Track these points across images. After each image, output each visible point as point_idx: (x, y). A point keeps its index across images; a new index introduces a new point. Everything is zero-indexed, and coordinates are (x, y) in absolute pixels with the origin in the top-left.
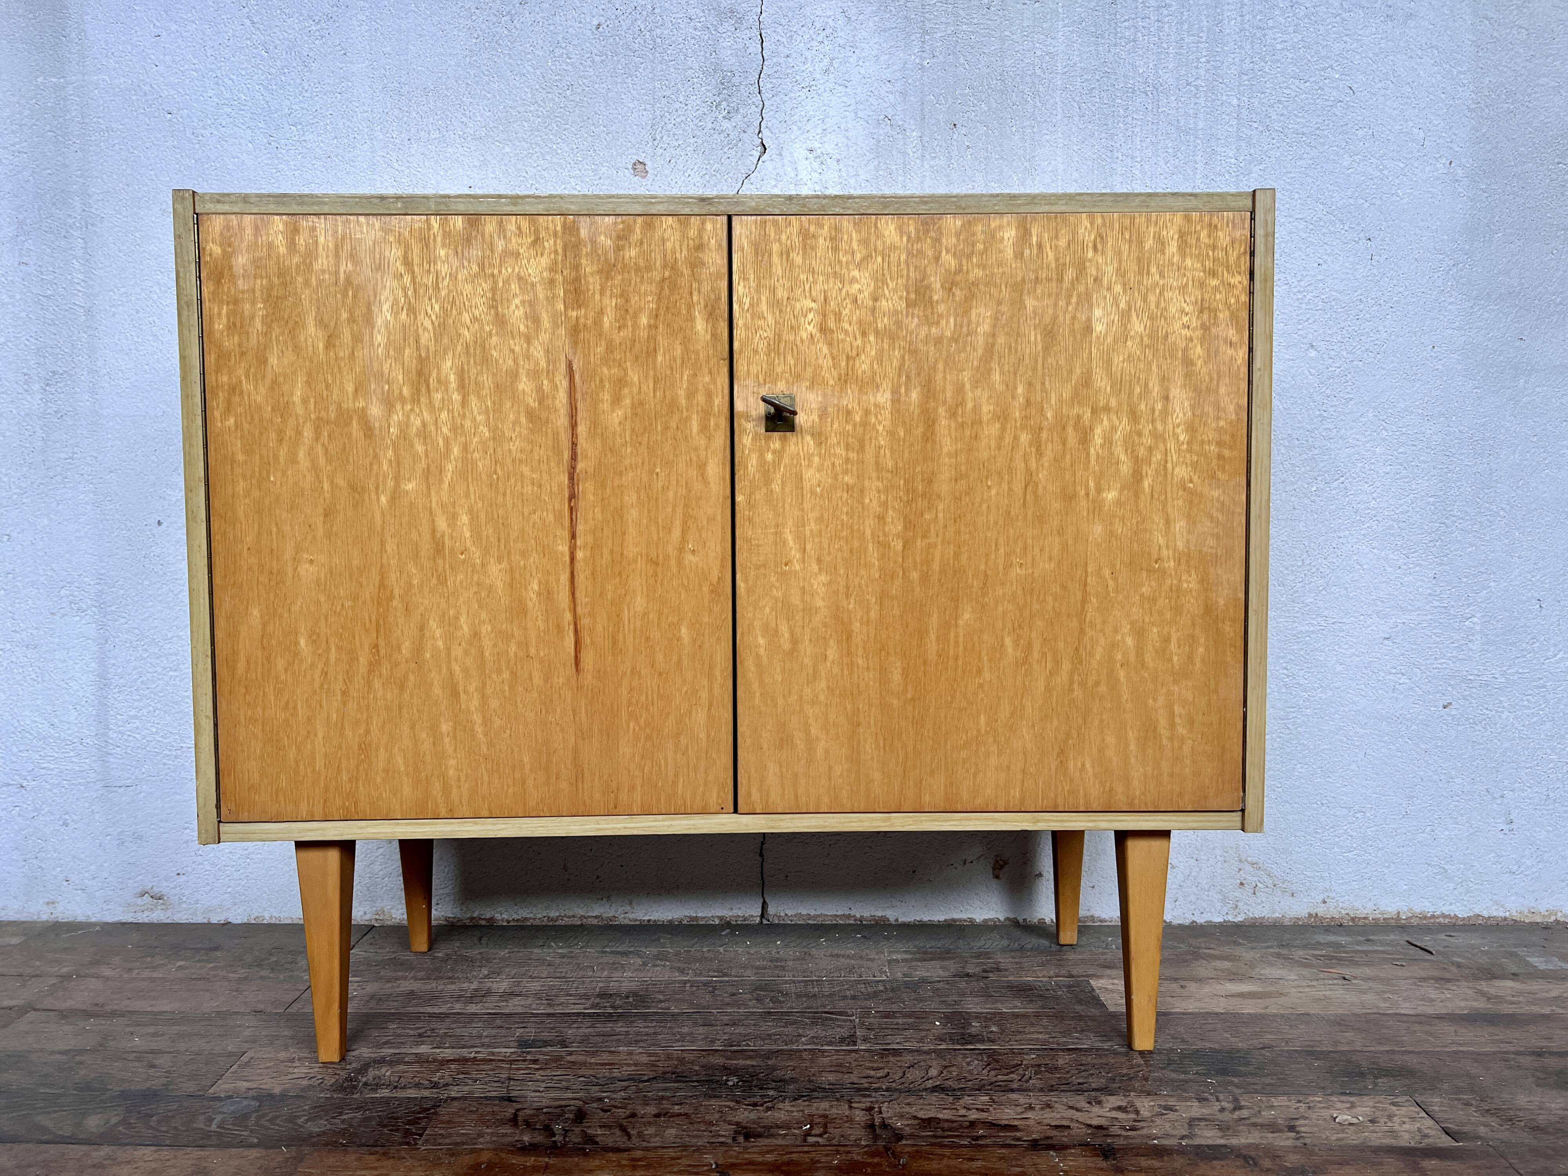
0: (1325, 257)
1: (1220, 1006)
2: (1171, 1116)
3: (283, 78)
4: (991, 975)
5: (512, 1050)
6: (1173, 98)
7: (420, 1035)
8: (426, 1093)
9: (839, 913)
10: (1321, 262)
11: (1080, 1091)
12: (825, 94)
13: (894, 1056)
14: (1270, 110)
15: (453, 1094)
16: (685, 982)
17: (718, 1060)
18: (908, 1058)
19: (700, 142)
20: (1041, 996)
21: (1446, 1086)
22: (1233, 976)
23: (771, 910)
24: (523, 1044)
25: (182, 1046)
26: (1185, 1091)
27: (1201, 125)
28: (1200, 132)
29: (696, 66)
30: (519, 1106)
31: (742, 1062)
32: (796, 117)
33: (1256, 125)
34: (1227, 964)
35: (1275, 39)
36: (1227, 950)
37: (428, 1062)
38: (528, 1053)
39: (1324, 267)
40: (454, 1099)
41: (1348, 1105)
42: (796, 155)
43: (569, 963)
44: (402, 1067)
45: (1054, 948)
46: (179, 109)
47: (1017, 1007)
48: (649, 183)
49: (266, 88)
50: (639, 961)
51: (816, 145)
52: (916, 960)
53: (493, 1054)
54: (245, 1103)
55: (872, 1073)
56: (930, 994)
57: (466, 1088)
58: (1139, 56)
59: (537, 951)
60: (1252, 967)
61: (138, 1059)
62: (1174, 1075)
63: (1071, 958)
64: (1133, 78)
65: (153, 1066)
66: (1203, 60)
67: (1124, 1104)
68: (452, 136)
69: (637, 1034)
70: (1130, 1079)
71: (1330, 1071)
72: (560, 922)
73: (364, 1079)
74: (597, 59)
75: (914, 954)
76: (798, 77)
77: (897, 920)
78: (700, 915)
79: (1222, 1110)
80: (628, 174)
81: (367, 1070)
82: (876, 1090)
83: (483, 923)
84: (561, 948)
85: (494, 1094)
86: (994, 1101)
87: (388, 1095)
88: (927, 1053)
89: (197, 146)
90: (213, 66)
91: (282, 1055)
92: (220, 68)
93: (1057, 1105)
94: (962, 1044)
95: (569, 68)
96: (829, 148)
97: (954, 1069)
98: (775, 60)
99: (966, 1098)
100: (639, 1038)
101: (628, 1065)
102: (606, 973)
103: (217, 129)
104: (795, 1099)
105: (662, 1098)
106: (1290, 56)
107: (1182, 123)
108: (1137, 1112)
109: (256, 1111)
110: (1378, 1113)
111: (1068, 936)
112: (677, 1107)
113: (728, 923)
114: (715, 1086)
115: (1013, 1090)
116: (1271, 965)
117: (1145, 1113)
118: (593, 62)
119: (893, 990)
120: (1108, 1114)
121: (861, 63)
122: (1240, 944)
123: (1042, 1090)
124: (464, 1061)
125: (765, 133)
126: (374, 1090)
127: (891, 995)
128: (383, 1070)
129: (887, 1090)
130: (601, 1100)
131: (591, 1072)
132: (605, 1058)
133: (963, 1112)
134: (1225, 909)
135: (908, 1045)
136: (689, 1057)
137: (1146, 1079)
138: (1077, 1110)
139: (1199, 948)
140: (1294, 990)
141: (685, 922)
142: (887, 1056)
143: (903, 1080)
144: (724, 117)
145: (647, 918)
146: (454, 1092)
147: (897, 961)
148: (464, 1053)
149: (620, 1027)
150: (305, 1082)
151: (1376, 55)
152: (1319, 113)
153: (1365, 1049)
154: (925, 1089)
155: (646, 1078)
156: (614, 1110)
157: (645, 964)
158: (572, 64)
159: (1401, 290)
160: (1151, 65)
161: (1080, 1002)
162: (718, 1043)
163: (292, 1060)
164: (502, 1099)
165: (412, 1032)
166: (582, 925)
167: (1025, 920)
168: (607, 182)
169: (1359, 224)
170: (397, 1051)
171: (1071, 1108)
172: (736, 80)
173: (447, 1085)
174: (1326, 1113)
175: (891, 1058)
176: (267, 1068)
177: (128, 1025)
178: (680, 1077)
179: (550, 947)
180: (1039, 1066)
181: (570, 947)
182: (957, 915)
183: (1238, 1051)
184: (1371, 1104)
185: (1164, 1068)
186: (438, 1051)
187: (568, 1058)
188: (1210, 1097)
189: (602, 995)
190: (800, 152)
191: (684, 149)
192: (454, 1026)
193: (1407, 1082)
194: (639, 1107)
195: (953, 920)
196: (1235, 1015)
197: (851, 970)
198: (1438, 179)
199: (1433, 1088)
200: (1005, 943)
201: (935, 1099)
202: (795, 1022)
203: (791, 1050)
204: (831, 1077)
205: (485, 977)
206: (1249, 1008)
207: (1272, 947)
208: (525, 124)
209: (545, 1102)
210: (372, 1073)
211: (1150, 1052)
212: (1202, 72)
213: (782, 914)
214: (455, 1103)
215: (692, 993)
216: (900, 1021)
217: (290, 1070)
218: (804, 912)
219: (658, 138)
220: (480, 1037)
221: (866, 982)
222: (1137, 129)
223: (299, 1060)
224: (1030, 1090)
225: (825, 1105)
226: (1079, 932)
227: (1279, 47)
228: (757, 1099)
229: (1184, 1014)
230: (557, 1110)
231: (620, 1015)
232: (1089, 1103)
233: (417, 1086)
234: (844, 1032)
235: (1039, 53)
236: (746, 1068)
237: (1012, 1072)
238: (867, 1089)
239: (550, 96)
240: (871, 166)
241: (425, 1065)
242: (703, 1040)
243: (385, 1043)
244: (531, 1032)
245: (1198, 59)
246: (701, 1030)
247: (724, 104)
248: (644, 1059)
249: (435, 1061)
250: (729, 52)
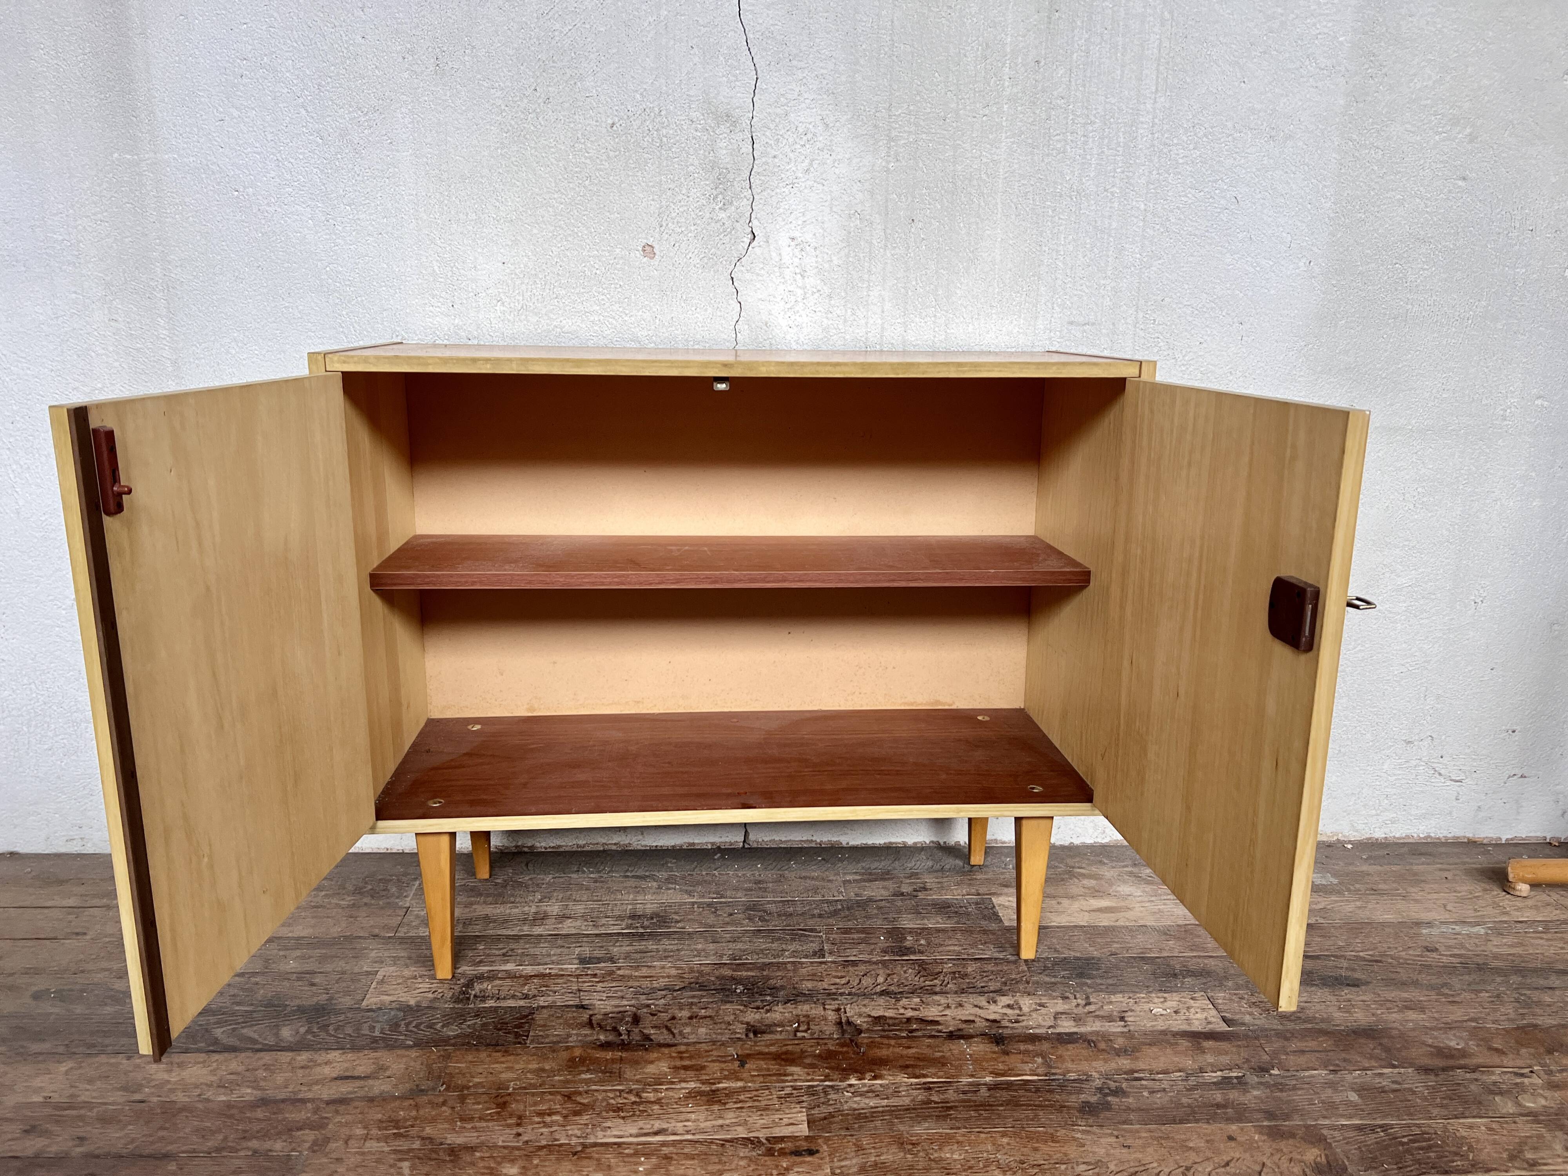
0: (1206, 337)
1: (1083, 920)
2: (1043, 1011)
3: (337, 163)
4: (919, 894)
5: (576, 966)
6: (1093, 202)
7: (504, 955)
8: (522, 1003)
9: (805, 839)
10: (1202, 341)
11: (981, 993)
12: (806, 191)
13: (853, 966)
14: (1170, 214)
15: (542, 1004)
16: (693, 903)
17: (728, 972)
18: (862, 968)
19: (700, 229)
20: (956, 912)
21: (1230, 984)
22: (1096, 893)
23: (752, 837)
24: (583, 961)
25: (328, 967)
26: (1054, 991)
27: (1114, 225)
28: (1113, 232)
29: (696, 162)
30: (591, 1012)
31: (745, 973)
32: (781, 210)
33: (1158, 227)
34: (1093, 883)
35: (1178, 155)
36: (1094, 869)
37: (516, 977)
38: (588, 968)
39: (1205, 345)
40: (543, 1007)
41: (1162, 1000)
42: (780, 243)
43: (602, 887)
44: (498, 982)
45: (967, 868)
46: (245, 188)
47: (938, 923)
48: (657, 263)
49: (322, 171)
50: (655, 884)
51: (797, 234)
52: (864, 881)
53: (562, 970)
54: (393, 1013)
55: (838, 981)
56: (875, 911)
57: (550, 998)
58: (1067, 165)
59: (574, 876)
60: (1111, 885)
61: (299, 979)
62: (1047, 979)
63: (978, 877)
64: (1061, 184)
65: (313, 985)
66: (1119, 170)
67: (1012, 1002)
68: (487, 218)
69: (665, 950)
70: (1017, 983)
71: (1154, 974)
72: (587, 849)
73: (473, 992)
74: (612, 154)
75: (863, 874)
76: (783, 176)
77: (848, 843)
78: (696, 841)
79: (1078, 1005)
80: (638, 255)
81: (473, 985)
82: (842, 994)
83: (526, 850)
84: (592, 873)
85: (571, 1003)
86: (923, 1002)
87: (494, 1005)
88: (876, 963)
89: (263, 221)
90: (274, 150)
91: (407, 973)
92: (280, 152)
93: (966, 1005)
94: (900, 956)
95: (588, 161)
96: (808, 237)
97: (895, 976)
98: (764, 160)
99: (904, 1000)
100: (666, 954)
101: (663, 977)
102: (631, 896)
103: (280, 206)
104: (786, 1003)
105: (692, 1003)
106: (1190, 169)
107: (1099, 223)
108: (1020, 1009)
109: (404, 1020)
110: (1181, 1006)
111: (977, 859)
112: (703, 1011)
113: (719, 847)
114: (727, 993)
115: (936, 993)
116: (1125, 882)
117: (1026, 1009)
118: (608, 157)
119: (848, 909)
120: (1000, 1011)
121: (836, 164)
122: (1104, 864)
123: (956, 993)
124: (542, 976)
125: (755, 223)
126: (484, 1001)
127: (847, 913)
128: (485, 985)
129: (849, 994)
130: (648, 1006)
131: (637, 984)
132: (644, 972)
133: (902, 1011)
134: (1096, 834)
135: (861, 957)
136: (707, 969)
137: (1028, 983)
138: (980, 1008)
139: (1073, 867)
140: (1138, 905)
141: (685, 847)
142: (848, 966)
143: (860, 986)
144: (720, 209)
145: (655, 844)
146: (541, 1001)
147: (849, 881)
148: (541, 969)
149: (651, 945)
150: (430, 995)
151: (1258, 170)
152: (1209, 218)
153: (1181, 955)
154: (876, 993)
155: (677, 988)
156: (659, 1014)
157: (660, 888)
158: (590, 158)
159: (1263, 365)
160: (1076, 173)
161: (984, 917)
162: (725, 957)
163: (415, 977)
164: (577, 1006)
165: (497, 952)
166: (604, 851)
167: (945, 843)
168: (621, 262)
169: (1234, 311)
170: (491, 968)
171: (976, 1006)
172: (731, 176)
173: (535, 996)
174: (1146, 1007)
175: (850, 968)
176: (398, 984)
177: (279, 950)
178: (702, 987)
179: (584, 872)
180: (954, 973)
181: (599, 872)
182: (893, 840)
183: (1093, 958)
184: (1177, 999)
185: (1041, 973)
186: (521, 968)
187: (619, 972)
188: (1070, 995)
189: (633, 917)
190: (784, 241)
191: (686, 235)
192: (527, 946)
193: (1205, 981)
194: (677, 1011)
195: (890, 843)
196: (1095, 927)
197: (816, 891)
198: (1299, 275)
199: (1221, 985)
200: (930, 863)
201: (882, 1001)
202: (779, 939)
203: (779, 963)
204: (810, 985)
205: (540, 901)
206: (1105, 921)
207: (1126, 866)
208: (551, 210)
209: (609, 1009)
210: (478, 987)
211: (1033, 961)
212: (1117, 181)
213: (760, 840)
214: (545, 1011)
215: (700, 914)
216: (855, 936)
217: (417, 985)
218: (777, 839)
219: (664, 224)
220: (549, 955)
221: (829, 902)
222: (1062, 228)
223: (420, 977)
224: (947, 993)
225: (806, 1007)
226: (986, 853)
227: (1181, 161)
228: (759, 1003)
229: (1058, 927)
230: (619, 1015)
231: (650, 934)
232: (989, 1002)
233: (513, 997)
234: (815, 946)
235: (985, 160)
236: (748, 978)
237: (936, 979)
238: (834, 994)
239: (571, 185)
240: (842, 253)
241: (515, 980)
242: (714, 955)
243: (481, 962)
244: (586, 951)
245: (1115, 170)
246: (712, 946)
247: (720, 197)
248: (674, 972)
249: (521, 976)
250: (725, 152)
